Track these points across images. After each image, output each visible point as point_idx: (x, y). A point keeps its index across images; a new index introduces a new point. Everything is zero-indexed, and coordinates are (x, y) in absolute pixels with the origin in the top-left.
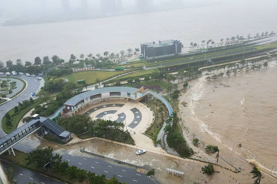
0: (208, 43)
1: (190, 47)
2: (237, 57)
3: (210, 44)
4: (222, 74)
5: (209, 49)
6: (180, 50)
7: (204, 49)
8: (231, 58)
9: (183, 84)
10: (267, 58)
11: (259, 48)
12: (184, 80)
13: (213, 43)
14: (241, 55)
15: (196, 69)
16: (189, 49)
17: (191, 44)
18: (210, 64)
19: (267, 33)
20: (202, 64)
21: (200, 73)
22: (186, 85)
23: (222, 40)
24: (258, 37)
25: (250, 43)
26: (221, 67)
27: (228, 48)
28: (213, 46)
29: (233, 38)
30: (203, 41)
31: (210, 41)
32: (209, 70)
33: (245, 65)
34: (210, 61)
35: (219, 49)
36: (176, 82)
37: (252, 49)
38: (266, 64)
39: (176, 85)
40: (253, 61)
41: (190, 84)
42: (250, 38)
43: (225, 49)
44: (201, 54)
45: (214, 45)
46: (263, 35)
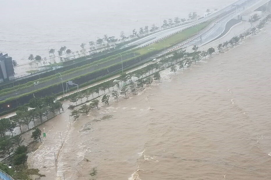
0: (60, 53)
1: (31, 64)
2: (114, 70)
3: (64, 55)
4: (96, 103)
5: (64, 63)
6: (11, 72)
7: (55, 64)
8: (104, 74)
9: (31, 133)
10: (156, 66)
11: (142, 53)
12: (31, 125)
13: (69, 51)
14: (118, 67)
15: (49, 101)
16: (28, 68)
17: (31, 57)
18: (72, 88)
19: (147, 28)
20: (59, 89)
21: (58, 106)
22: (37, 134)
23: (82, 46)
24: (136, 36)
25: (126, 46)
26: (92, 90)
27: (95, 57)
28: (71, 57)
29: (100, 41)
30: (52, 51)
31: (63, 49)
32: (73, 98)
33: (128, 82)
34: (71, 83)
35: (81, 62)
36: (16, 131)
37: (132, 55)
38: (157, 76)
39: (17, 139)
40: (139, 73)
41: (43, 129)
42: (124, 38)
43: (92, 60)
44: (53, 73)
45: (71, 54)
46: (141, 31)
